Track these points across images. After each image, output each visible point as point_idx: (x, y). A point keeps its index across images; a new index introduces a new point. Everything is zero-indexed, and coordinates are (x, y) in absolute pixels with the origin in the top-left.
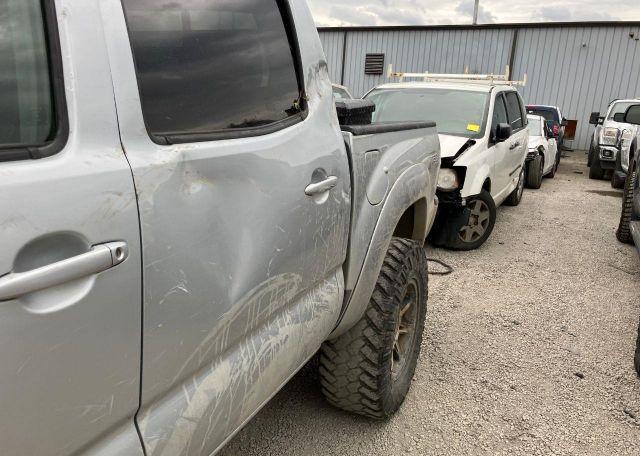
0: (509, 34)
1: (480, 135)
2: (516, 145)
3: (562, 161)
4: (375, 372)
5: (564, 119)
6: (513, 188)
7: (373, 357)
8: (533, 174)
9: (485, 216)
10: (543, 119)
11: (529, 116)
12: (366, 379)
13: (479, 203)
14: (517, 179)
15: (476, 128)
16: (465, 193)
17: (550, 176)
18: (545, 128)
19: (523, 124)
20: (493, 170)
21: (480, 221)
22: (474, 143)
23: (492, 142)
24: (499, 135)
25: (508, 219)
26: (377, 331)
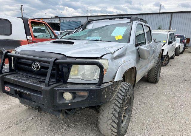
0: (170, 15)
1: (166, 43)
2: (173, 45)
3: (185, 49)
4: (156, 74)
5: (186, 38)
6: (172, 55)
7: (156, 72)
8: (177, 52)
9: (167, 59)
10: (180, 39)
11: (176, 38)
12: (155, 75)
13: (166, 57)
14: (173, 53)
15: (165, 42)
16: (163, 54)
17: (182, 53)
18: (180, 41)
19: (175, 40)
20: (169, 50)
21: (166, 60)
22: (165, 44)
23: (169, 44)
24: (170, 43)
25: (172, 62)
26: (157, 69)
